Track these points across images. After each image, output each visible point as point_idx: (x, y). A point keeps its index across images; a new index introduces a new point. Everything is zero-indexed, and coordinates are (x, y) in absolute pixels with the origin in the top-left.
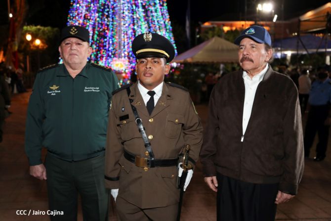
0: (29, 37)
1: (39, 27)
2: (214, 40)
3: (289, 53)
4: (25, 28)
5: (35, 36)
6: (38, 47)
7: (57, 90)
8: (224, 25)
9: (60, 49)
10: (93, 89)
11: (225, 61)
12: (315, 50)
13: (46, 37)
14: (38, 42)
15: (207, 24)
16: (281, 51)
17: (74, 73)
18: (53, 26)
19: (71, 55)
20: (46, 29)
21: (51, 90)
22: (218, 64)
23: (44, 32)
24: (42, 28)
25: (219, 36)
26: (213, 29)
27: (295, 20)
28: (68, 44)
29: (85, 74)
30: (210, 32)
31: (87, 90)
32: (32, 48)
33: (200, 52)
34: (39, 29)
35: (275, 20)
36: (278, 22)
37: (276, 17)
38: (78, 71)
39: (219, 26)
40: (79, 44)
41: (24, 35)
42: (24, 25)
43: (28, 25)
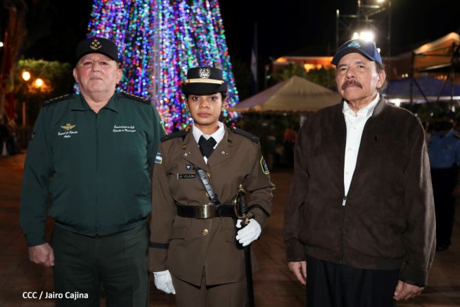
0: (26, 76)
1: (41, 61)
2: (292, 80)
3: (397, 102)
4: (21, 62)
5: (35, 74)
6: (39, 90)
7: (73, 130)
8: (306, 62)
10: (126, 129)
11: (309, 110)
12: (435, 99)
13: (51, 75)
14: (39, 83)
15: (281, 60)
18: (62, 61)
19: (92, 78)
20: (51, 64)
21: (64, 131)
22: (298, 114)
23: (48, 68)
24: (46, 63)
26: (289, 67)
27: (408, 55)
29: (113, 106)
30: (286, 72)
31: (116, 129)
32: (31, 91)
33: (273, 97)
34: (41, 65)
38: (103, 104)
39: (298, 62)
41: (19, 73)
42: (19, 58)
43: (26, 58)
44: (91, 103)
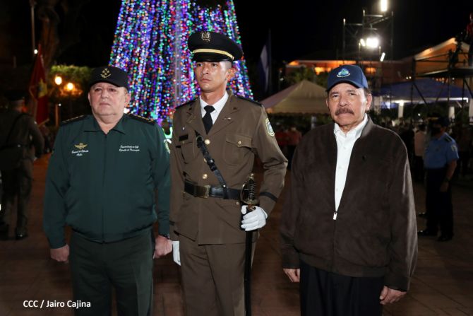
0: (58, 80)
1: (72, 67)
2: (302, 84)
3: (401, 103)
4: (54, 68)
5: (67, 79)
6: (70, 93)
7: (85, 149)
8: (316, 65)
9: (89, 97)
10: (131, 148)
11: (316, 112)
12: (435, 99)
13: (81, 80)
14: (70, 87)
15: (293, 64)
16: (391, 99)
17: (106, 128)
18: (90, 66)
19: (101, 104)
20: (81, 69)
21: (77, 149)
22: (309, 115)
23: (78, 74)
24: (76, 68)
25: (310, 79)
26: (301, 70)
27: (408, 59)
28: (98, 90)
29: (120, 129)
30: (298, 75)
31: (123, 149)
32: (62, 93)
33: (284, 100)
34: (72, 70)
35: (382, 59)
36: (387, 62)
37: (384, 55)
38: (112, 126)
39: (309, 66)
40: (112, 90)
41: (52, 78)
42: (52, 64)
43: (58, 64)
44: (102, 124)
